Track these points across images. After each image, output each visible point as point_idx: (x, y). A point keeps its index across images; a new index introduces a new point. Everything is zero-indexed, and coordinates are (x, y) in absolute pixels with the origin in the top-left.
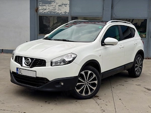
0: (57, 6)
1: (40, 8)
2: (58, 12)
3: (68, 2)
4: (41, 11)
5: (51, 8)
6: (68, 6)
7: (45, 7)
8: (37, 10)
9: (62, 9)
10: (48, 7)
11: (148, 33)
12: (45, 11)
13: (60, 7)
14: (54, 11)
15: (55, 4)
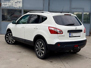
0: (14, 3)
1: (3, 4)
2: (14, 6)
3: (21, 0)
4: (3, 6)
5: (10, 4)
6: (21, 3)
7: (6, 3)
9: (17, 5)
10: (8, 3)
12: (6, 6)
13: (16, 4)
14: (12, 6)
15: (12, 1)
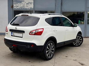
0: (25, 4)
1: (14, 5)
2: (26, 8)
3: (33, 1)
4: (15, 7)
5: (22, 5)
6: (32, 4)
7: (17, 5)
8: (12, 7)
9: (29, 6)
10: (19, 5)
11: (86, 21)
12: (18, 7)
13: (27, 5)
14: (24, 7)
15: (24, 3)
